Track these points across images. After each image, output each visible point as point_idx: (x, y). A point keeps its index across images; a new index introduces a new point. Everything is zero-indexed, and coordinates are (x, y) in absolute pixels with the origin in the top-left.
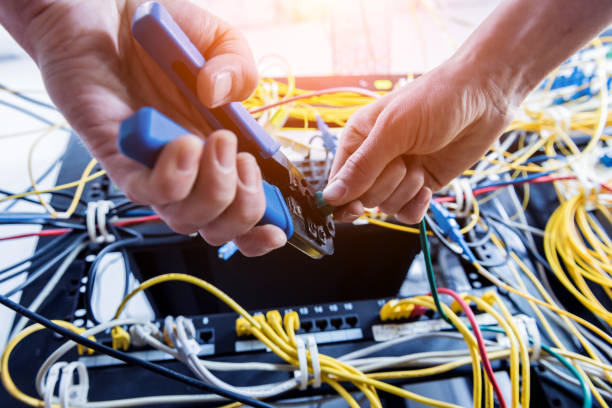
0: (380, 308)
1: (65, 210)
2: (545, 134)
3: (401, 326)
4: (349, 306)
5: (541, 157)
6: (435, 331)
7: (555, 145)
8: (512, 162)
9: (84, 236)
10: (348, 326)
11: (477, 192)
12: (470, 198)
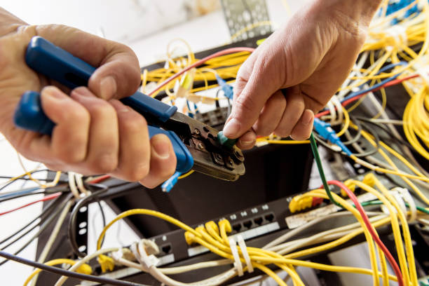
0: (288, 204)
1: (52, 181)
2: (389, 49)
3: (307, 214)
4: (266, 207)
5: (390, 66)
6: (333, 213)
7: (398, 55)
8: (368, 75)
9: (70, 196)
10: (268, 222)
11: (346, 103)
12: (341, 109)
